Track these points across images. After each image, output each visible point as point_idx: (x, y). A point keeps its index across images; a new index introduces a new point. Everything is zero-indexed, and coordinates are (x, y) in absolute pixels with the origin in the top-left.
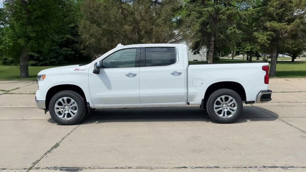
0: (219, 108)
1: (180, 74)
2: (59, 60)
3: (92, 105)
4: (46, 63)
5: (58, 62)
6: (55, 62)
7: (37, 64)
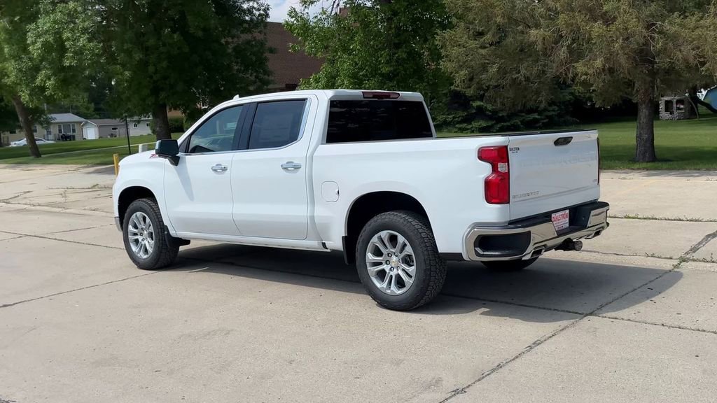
0: (380, 264)
1: (297, 168)
2: (547, 117)
3: (173, 233)
4: (513, 125)
5: (547, 120)
6: (536, 121)
7: (492, 126)
